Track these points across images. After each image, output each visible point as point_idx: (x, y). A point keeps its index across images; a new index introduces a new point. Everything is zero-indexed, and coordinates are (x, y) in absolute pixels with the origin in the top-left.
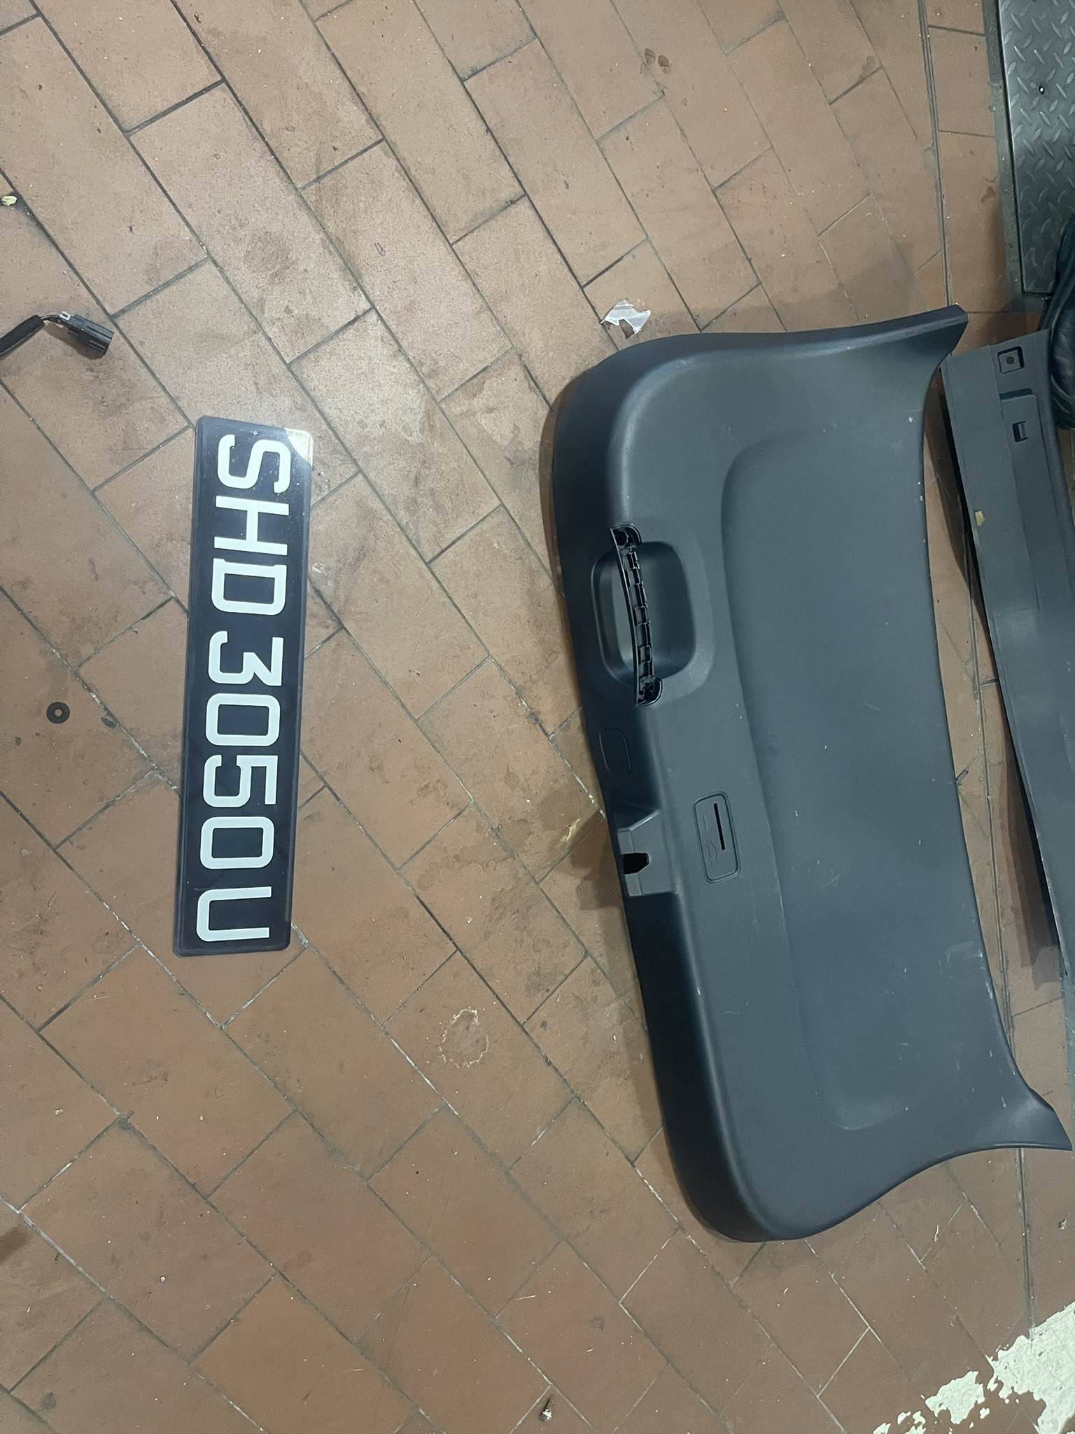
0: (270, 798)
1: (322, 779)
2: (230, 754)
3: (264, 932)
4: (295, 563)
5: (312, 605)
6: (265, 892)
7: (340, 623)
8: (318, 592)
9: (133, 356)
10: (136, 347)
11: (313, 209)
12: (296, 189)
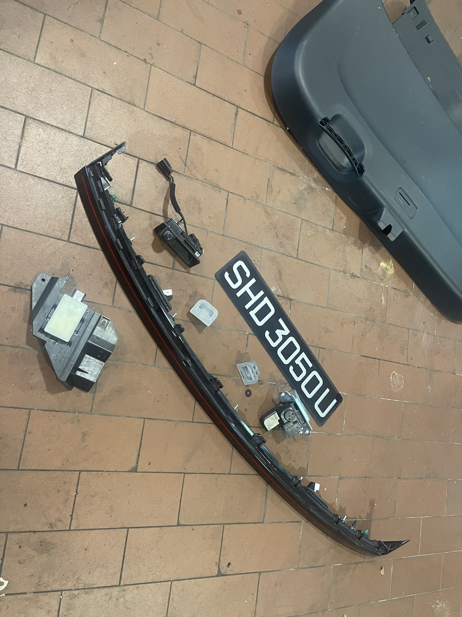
0: (310, 365)
1: (317, 347)
2: (293, 363)
3: (335, 401)
4: (268, 294)
5: (280, 301)
6: (328, 390)
7: (290, 299)
8: (279, 296)
9: (187, 274)
10: (185, 271)
11: (192, 177)
12: (183, 175)
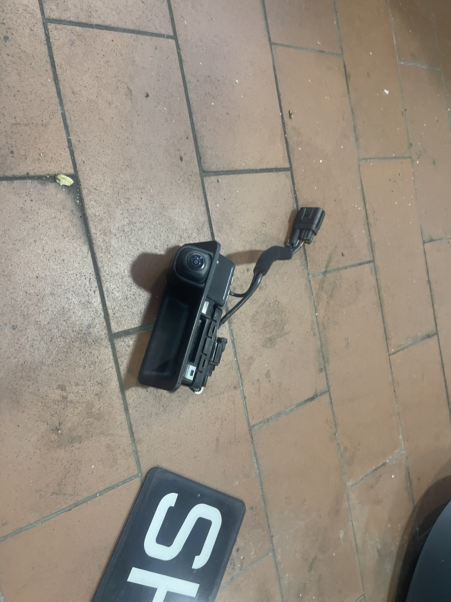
9: (115, 384)
10: (122, 373)
11: (314, 294)
12: (308, 274)
